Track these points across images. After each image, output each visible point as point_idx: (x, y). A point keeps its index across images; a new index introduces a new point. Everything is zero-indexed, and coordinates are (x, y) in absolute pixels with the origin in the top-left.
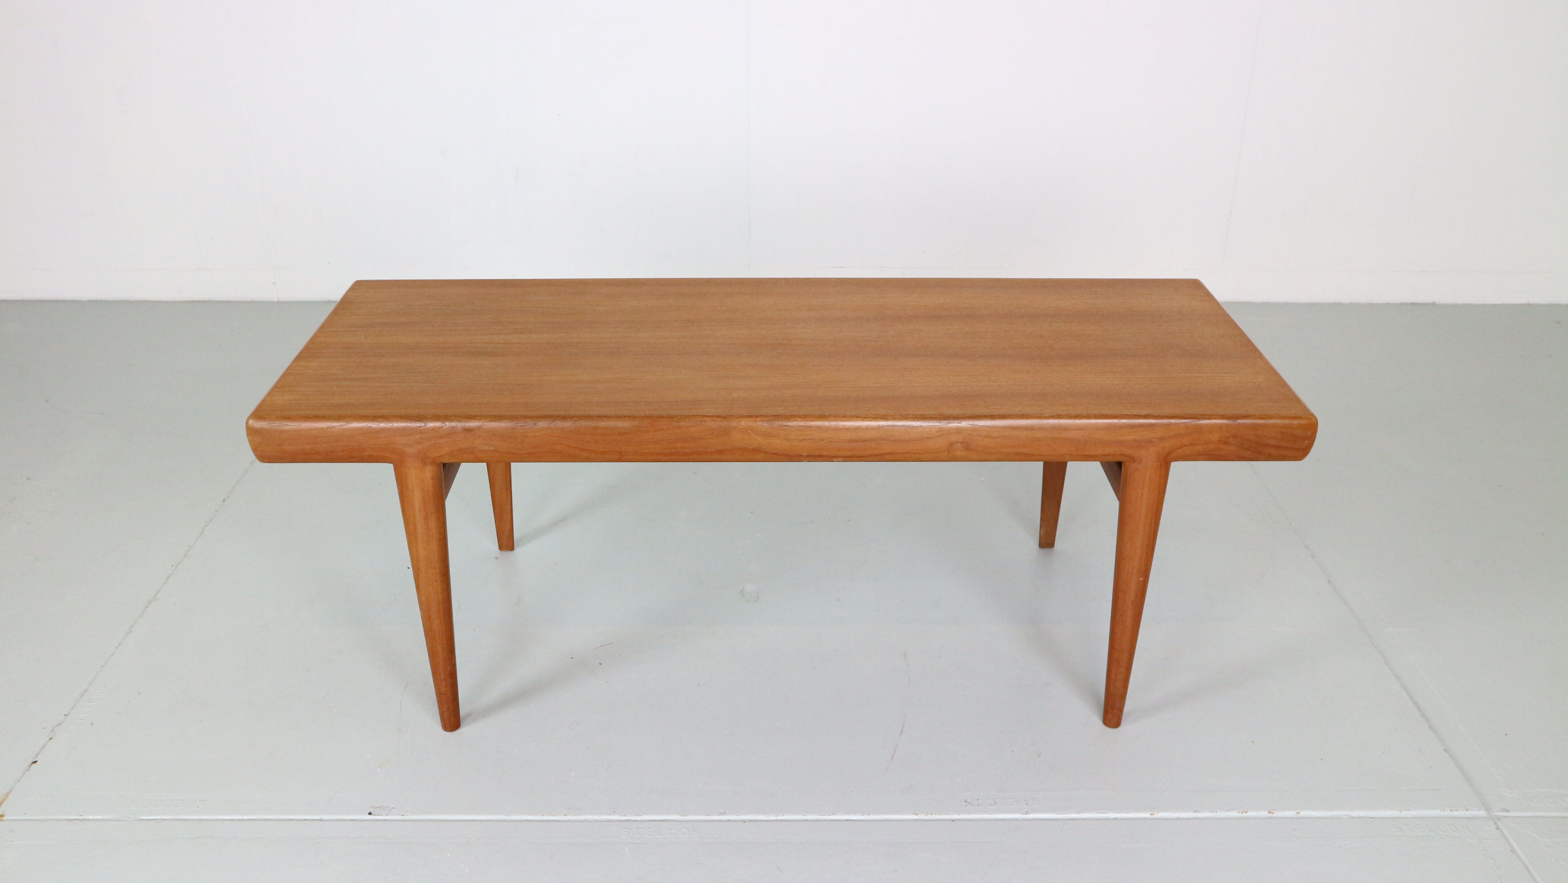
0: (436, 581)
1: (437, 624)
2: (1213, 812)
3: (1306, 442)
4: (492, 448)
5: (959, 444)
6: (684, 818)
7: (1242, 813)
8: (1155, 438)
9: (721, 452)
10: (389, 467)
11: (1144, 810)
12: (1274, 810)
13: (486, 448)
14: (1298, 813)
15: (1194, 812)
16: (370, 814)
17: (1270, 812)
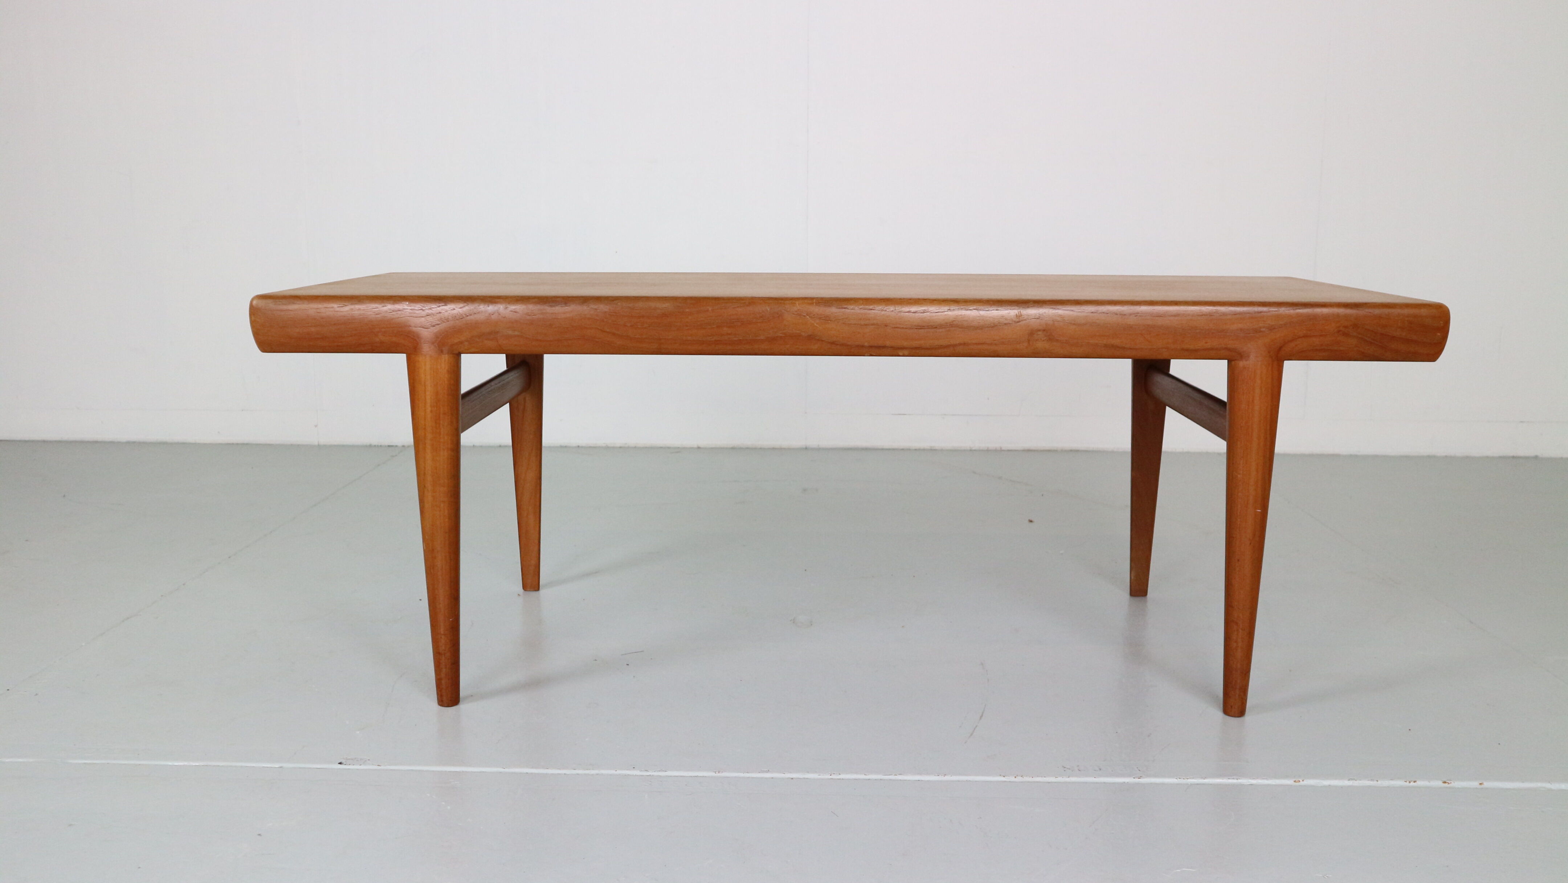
0: (443, 502)
1: (441, 562)
2: (1372, 780)
3: (1439, 334)
4: (516, 333)
5: (1040, 333)
6: (719, 775)
7: (1410, 782)
8: (1264, 327)
9: (772, 340)
10: (403, 357)
11: (1287, 777)
12: (1450, 780)
13: (510, 332)
14: (1481, 784)
15: (1349, 780)
16: (340, 763)
17: (1445, 782)
